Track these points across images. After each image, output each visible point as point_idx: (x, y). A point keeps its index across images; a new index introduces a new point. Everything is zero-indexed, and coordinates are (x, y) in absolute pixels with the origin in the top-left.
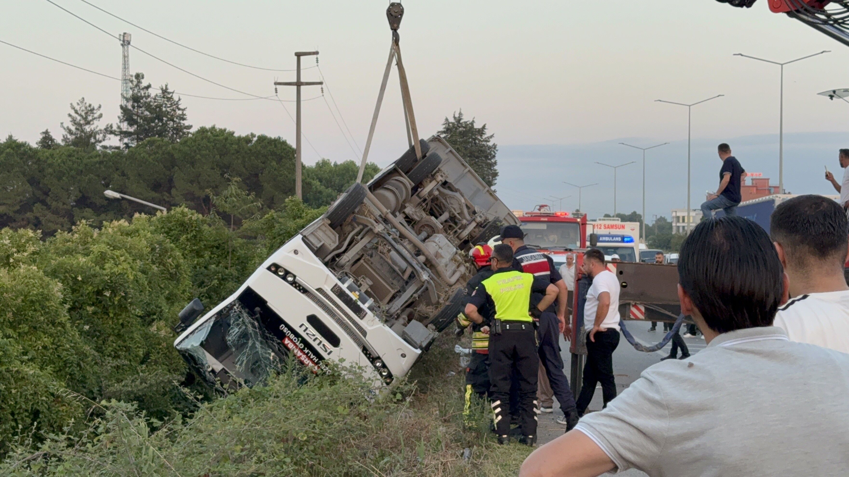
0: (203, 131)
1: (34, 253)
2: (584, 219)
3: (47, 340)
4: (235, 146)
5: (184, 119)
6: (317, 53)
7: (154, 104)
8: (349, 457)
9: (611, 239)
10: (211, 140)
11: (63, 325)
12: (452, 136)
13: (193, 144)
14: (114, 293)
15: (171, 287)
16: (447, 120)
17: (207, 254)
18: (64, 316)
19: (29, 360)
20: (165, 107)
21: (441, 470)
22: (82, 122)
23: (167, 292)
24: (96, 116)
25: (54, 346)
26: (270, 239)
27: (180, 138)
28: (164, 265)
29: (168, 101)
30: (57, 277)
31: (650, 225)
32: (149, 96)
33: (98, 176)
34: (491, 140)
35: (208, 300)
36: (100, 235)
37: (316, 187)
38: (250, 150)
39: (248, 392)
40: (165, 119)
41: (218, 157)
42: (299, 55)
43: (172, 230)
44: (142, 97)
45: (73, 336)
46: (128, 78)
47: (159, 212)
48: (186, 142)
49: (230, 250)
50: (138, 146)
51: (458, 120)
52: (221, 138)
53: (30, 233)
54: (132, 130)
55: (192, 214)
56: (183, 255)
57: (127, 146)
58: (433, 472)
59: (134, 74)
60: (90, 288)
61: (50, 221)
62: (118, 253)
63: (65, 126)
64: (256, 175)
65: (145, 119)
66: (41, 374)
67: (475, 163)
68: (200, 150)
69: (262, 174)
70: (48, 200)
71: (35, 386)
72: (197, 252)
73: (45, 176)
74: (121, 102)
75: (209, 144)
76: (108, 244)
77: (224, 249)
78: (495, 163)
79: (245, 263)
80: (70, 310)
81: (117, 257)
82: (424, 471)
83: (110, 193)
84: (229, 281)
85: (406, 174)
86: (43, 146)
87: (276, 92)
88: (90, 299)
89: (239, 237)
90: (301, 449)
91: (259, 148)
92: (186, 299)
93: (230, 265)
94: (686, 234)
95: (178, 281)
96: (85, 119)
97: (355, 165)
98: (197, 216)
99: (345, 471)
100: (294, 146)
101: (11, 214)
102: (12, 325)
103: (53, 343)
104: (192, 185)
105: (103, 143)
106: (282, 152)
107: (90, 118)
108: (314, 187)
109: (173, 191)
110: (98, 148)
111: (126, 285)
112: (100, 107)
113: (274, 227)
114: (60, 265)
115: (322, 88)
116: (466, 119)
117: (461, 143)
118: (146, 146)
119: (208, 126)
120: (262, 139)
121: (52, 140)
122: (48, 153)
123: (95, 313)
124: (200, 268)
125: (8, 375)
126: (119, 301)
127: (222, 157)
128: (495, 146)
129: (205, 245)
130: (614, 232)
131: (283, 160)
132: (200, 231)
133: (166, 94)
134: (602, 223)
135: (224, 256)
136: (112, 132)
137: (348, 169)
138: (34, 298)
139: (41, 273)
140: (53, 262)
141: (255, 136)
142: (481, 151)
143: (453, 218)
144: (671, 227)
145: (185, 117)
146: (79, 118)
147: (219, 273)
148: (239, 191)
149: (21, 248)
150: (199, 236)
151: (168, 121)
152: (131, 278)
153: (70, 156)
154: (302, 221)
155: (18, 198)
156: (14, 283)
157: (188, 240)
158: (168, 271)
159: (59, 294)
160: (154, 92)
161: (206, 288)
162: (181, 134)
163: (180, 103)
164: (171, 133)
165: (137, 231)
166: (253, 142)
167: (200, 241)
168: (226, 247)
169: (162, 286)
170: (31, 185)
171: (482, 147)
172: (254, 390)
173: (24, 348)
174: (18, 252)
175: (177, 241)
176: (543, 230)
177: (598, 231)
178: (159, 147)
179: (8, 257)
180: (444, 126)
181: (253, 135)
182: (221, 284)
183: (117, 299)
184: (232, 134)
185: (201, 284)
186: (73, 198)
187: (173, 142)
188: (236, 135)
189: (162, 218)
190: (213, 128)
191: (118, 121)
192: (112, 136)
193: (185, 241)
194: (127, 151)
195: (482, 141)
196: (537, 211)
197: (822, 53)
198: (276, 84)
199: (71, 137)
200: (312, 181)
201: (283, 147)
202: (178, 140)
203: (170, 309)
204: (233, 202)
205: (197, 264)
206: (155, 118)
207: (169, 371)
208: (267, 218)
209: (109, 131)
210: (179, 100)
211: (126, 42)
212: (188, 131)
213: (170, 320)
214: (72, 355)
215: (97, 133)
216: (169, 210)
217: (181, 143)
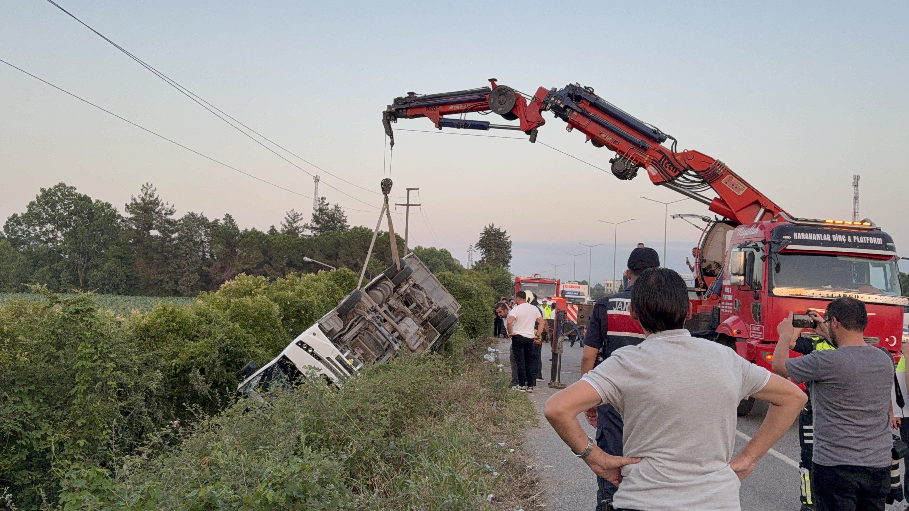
0: (355, 228)
1: (265, 289)
2: (559, 281)
3: (270, 336)
5: (346, 222)
6: (418, 189)
7: (330, 214)
8: (432, 404)
9: (572, 293)
10: (360, 233)
11: (278, 328)
12: (488, 236)
13: (350, 235)
14: (307, 311)
16: (485, 227)
18: (279, 323)
19: (260, 346)
20: (336, 215)
21: (481, 413)
22: (292, 222)
24: (299, 218)
25: (273, 339)
27: (343, 231)
28: (334, 298)
29: (338, 212)
30: (277, 302)
31: (593, 288)
32: (328, 209)
33: (299, 250)
34: (509, 238)
36: (300, 280)
38: (380, 239)
40: (336, 221)
41: (363, 242)
42: (408, 190)
43: (338, 280)
44: (324, 210)
45: (284, 334)
46: (317, 199)
47: (332, 270)
48: (346, 234)
50: (321, 235)
51: (492, 227)
52: (365, 232)
53: (264, 278)
54: (318, 226)
55: (349, 271)
57: (315, 235)
58: (477, 413)
59: (320, 197)
60: (294, 309)
61: (272, 274)
62: (309, 290)
63: (283, 223)
64: (383, 253)
65: (325, 221)
66: (266, 353)
67: (500, 251)
68: (353, 238)
69: (386, 252)
70: (272, 262)
71: (263, 360)
73: (271, 250)
74: (312, 211)
75: (358, 235)
76: (304, 286)
78: (511, 251)
80: (283, 320)
81: (309, 292)
82: (473, 413)
83: (306, 259)
85: (390, 279)
86: (271, 234)
88: (293, 314)
90: (406, 398)
91: (385, 238)
94: (612, 293)
96: (294, 220)
97: (435, 249)
98: (352, 273)
99: (429, 411)
100: (404, 238)
101: (252, 269)
102: (252, 328)
103: (273, 338)
104: (347, 257)
105: (303, 233)
106: (397, 241)
107: (296, 220)
109: (338, 260)
110: (300, 236)
111: (313, 307)
112: (302, 214)
114: (279, 296)
116: (496, 227)
117: (493, 239)
118: (325, 235)
119: (358, 226)
120: (387, 234)
121: (276, 231)
122: (273, 237)
123: (295, 322)
125: (249, 354)
126: (309, 316)
127: (365, 243)
128: (511, 242)
130: (574, 290)
132: (353, 281)
133: (337, 208)
134: (567, 284)
136: (307, 228)
138: (264, 313)
139: (268, 299)
140: (275, 294)
143: (418, 306)
144: (604, 289)
146: (290, 219)
148: (375, 260)
149: (258, 286)
152: (316, 304)
153: (284, 239)
155: (256, 261)
156: (254, 304)
157: (346, 285)
159: (278, 311)
160: (331, 207)
163: (344, 213)
164: (339, 229)
165: (320, 279)
166: (382, 235)
170: (263, 254)
171: (504, 242)
173: (257, 339)
174: (257, 288)
176: (536, 287)
177: (566, 289)
178: (332, 236)
179: (251, 291)
180: (484, 230)
181: (382, 232)
183: (308, 315)
184: (371, 230)
186: (285, 262)
187: (339, 234)
189: (333, 273)
190: (361, 227)
191: (311, 222)
192: (307, 230)
194: (315, 238)
195: (504, 239)
196: (533, 277)
198: (396, 204)
199: (286, 230)
201: (398, 238)
202: (342, 233)
206: (331, 221)
209: (306, 227)
211: (317, 180)
212: (348, 228)
214: (283, 344)
215: (299, 228)
216: (337, 268)
217: (343, 235)
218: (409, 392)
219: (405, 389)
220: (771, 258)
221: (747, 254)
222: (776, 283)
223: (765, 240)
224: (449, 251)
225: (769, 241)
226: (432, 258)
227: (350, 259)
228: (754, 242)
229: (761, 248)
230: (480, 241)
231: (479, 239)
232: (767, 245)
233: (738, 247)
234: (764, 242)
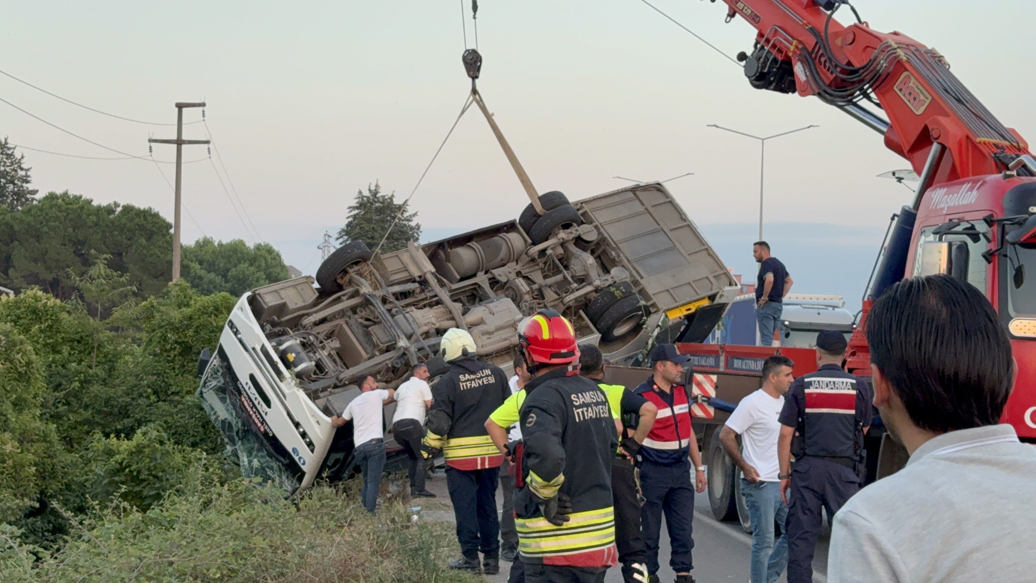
0: (52, 197)
4: (94, 218)
5: (27, 182)
6: (203, 105)
10: (63, 208)
12: (366, 212)
13: (39, 213)
15: (19, 390)
16: (360, 192)
17: (65, 350)
20: (3, 166)
23: (14, 396)
26: (147, 332)
27: (21, 205)
28: (11, 362)
29: (7, 159)
34: (413, 218)
35: (66, 407)
37: (195, 271)
38: (112, 223)
39: (140, 518)
40: (2, 180)
41: (70, 230)
42: (180, 106)
43: (21, 318)
47: (4, 295)
48: (30, 210)
49: (96, 345)
51: (375, 194)
52: (75, 206)
55: (47, 299)
56: (34, 350)
64: (120, 255)
67: (394, 247)
68: (47, 221)
69: (127, 253)
72: (52, 346)
75: (59, 214)
77: (87, 344)
79: (113, 362)
84: (94, 384)
87: (151, 152)
89: (107, 329)
91: (124, 221)
92: (38, 405)
93: (94, 364)
95: (28, 381)
97: (244, 245)
98: (53, 301)
104: (37, 264)
106: (153, 226)
108: (192, 271)
109: (11, 272)
113: (153, 317)
115: (209, 149)
116: (384, 192)
117: (378, 221)
119: (59, 192)
120: (128, 209)
124: (56, 366)
127: (76, 231)
128: (418, 227)
129: (63, 338)
131: (155, 236)
132: (58, 321)
133: (6, 149)
135: (87, 352)
137: (236, 249)
141: (119, 206)
142: (402, 232)
145: (29, 179)
147: (81, 373)
148: (109, 271)
150: (55, 327)
151: (7, 183)
154: (190, 310)
157: (41, 331)
158: (17, 369)
161: (64, 392)
162: (24, 200)
163: (23, 161)
164: (11, 198)
166: (117, 213)
167: (57, 332)
168: (90, 341)
169: (8, 388)
171: (403, 227)
172: (149, 516)
175: (27, 332)
180: (357, 200)
181: (117, 205)
182: (82, 387)
184: (89, 202)
185: (58, 387)
187: (12, 211)
188: (95, 203)
189: (8, 303)
190: (66, 194)
193: (37, 333)
195: (403, 220)
197: (809, 127)
198: (151, 141)
200: (190, 263)
201: (155, 220)
202: (19, 208)
203: (17, 418)
204: (102, 284)
205: (53, 362)
207: (15, 495)
208: (144, 306)
210: (22, 157)
212: (33, 196)
213: (18, 432)
216: (17, 292)
217: (23, 212)
218: (218, 575)
219: (208, 570)
220: (1005, 256)
221: (954, 248)
222: (1015, 310)
223: (992, 216)
224: (276, 248)
225: (999, 218)
226: (235, 266)
227: (39, 268)
228: (967, 221)
229: (984, 235)
230: (349, 225)
231: (347, 221)
232: (995, 228)
233: (935, 233)
234: (989, 221)
